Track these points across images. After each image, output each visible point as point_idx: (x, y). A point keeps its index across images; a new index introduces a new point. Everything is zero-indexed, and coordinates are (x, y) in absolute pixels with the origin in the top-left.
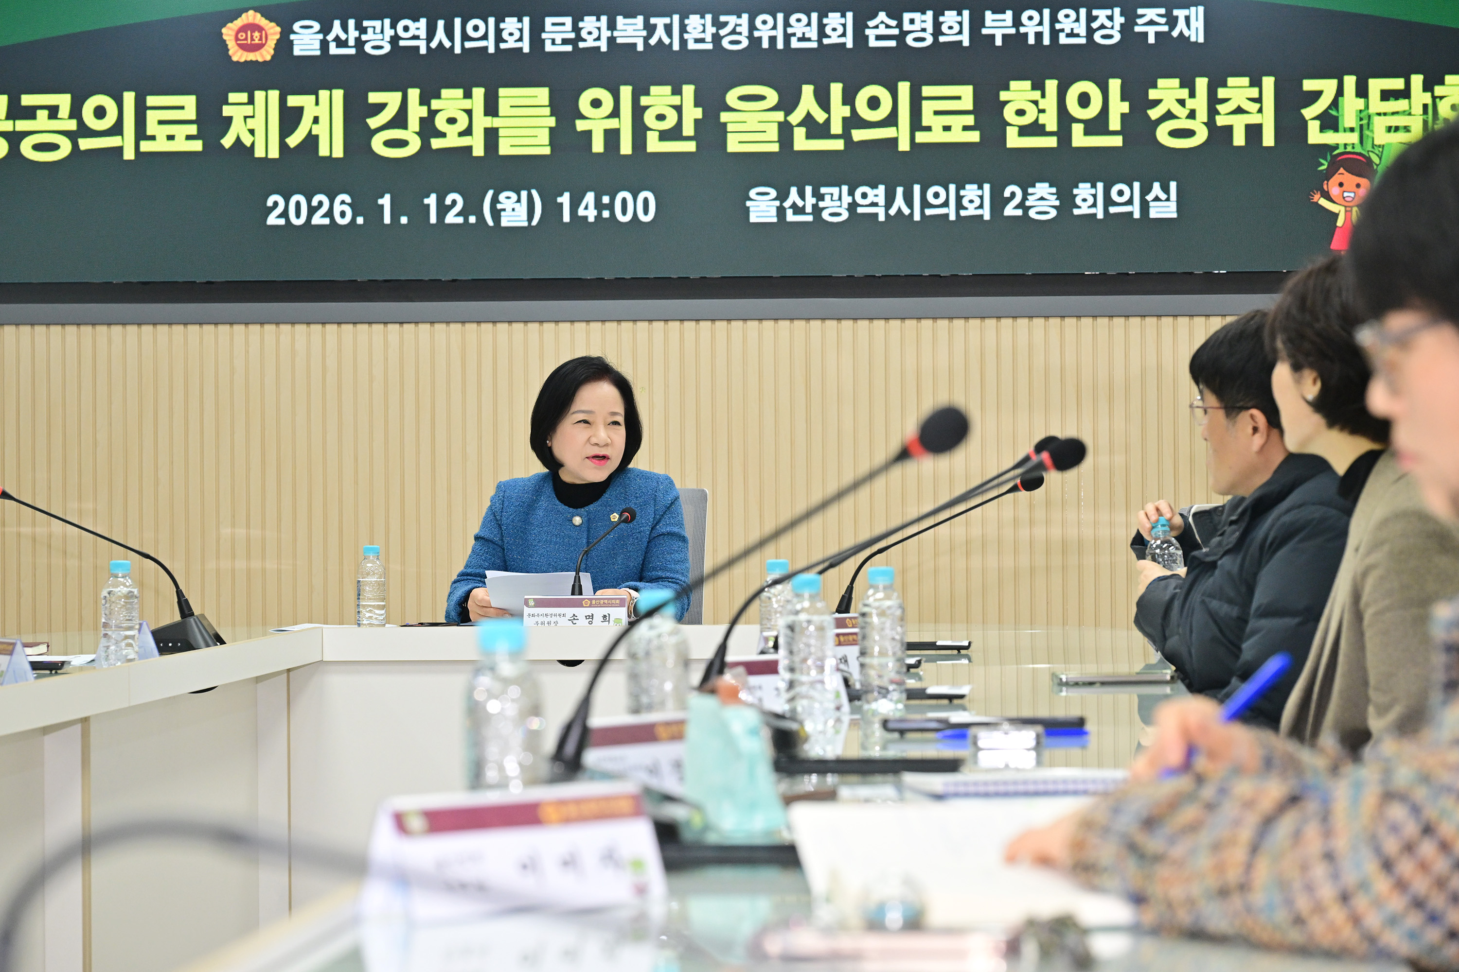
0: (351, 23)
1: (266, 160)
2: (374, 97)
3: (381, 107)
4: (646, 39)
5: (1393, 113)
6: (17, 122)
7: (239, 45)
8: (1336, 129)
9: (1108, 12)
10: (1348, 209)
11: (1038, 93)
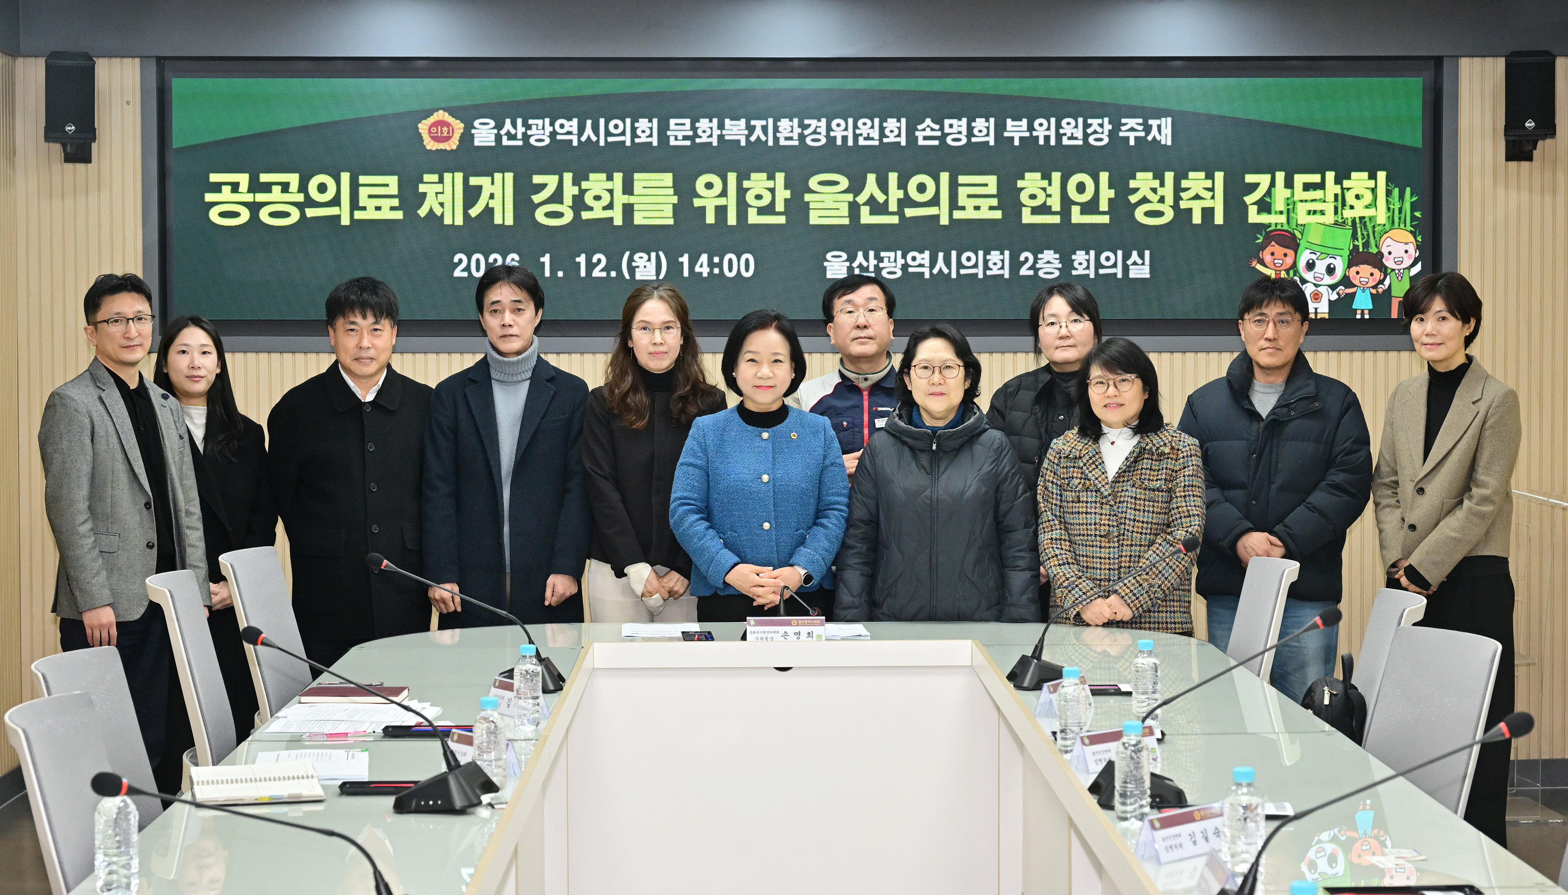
2: (537, 179)
3: (543, 186)
4: (748, 137)
5: (1312, 201)
6: (257, 195)
7: (431, 137)
9: (1100, 121)
10: (1278, 272)
11: (1046, 182)
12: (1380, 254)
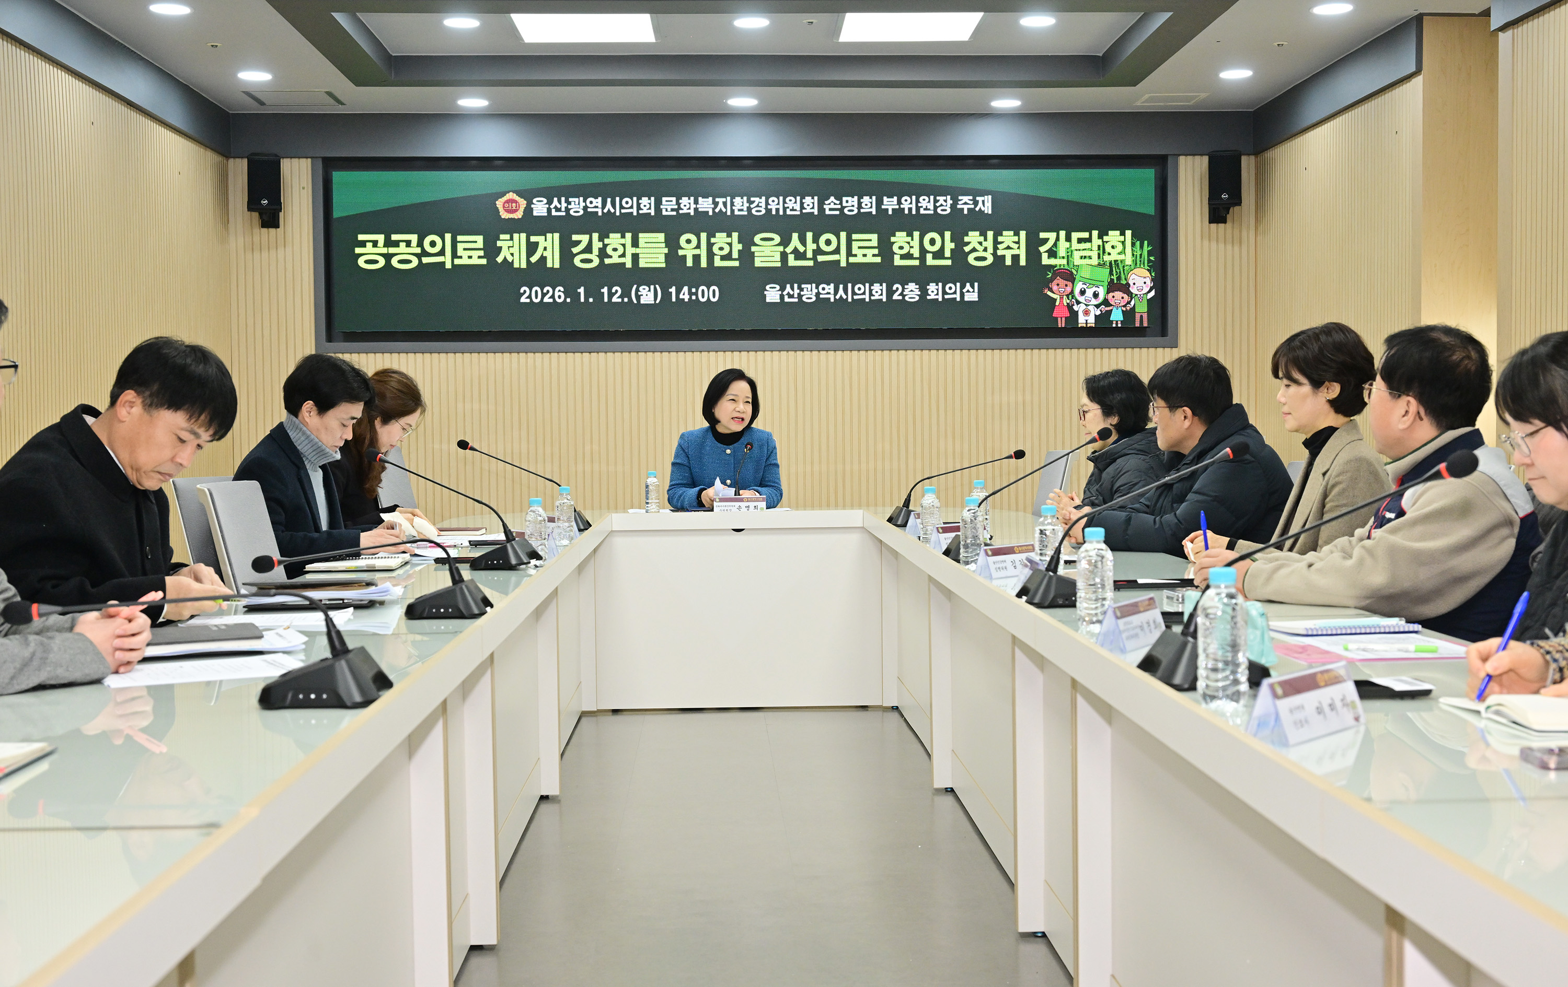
0: (563, 199)
1: (519, 269)
2: (575, 237)
3: (579, 242)
4: (714, 209)
5: (1083, 250)
6: (389, 248)
7: (505, 210)
8: (1056, 257)
9: (945, 198)
10: (1061, 297)
11: (910, 238)
12: (1128, 284)
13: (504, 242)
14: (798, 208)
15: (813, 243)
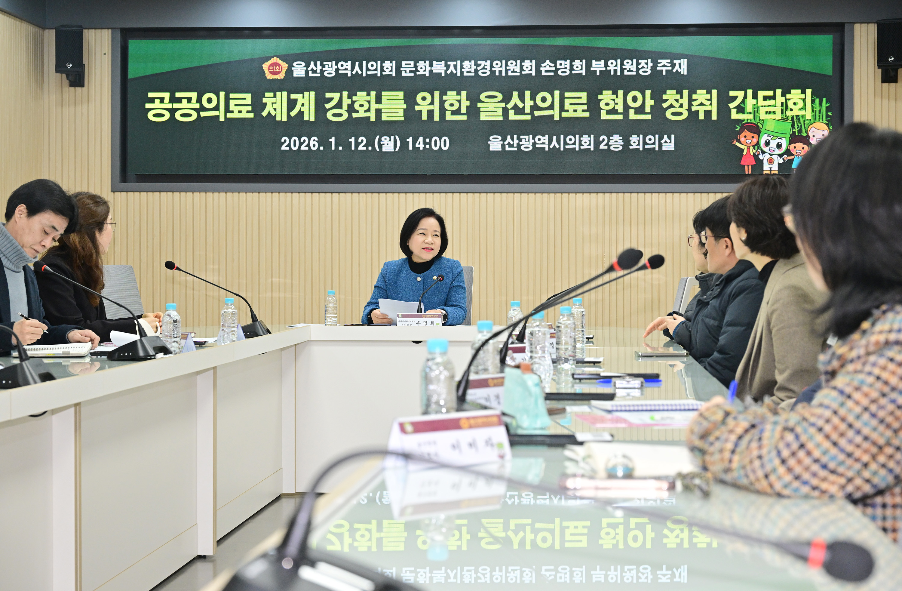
0: (318, 63)
1: (281, 122)
4: (446, 71)
5: (768, 106)
6: (174, 104)
7: (270, 72)
8: (744, 113)
9: (646, 61)
10: (748, 147)
11: (615, 96)
12: (808, 136)
13: (268, 99)
14: (518, 70)
15: (531, 100)
